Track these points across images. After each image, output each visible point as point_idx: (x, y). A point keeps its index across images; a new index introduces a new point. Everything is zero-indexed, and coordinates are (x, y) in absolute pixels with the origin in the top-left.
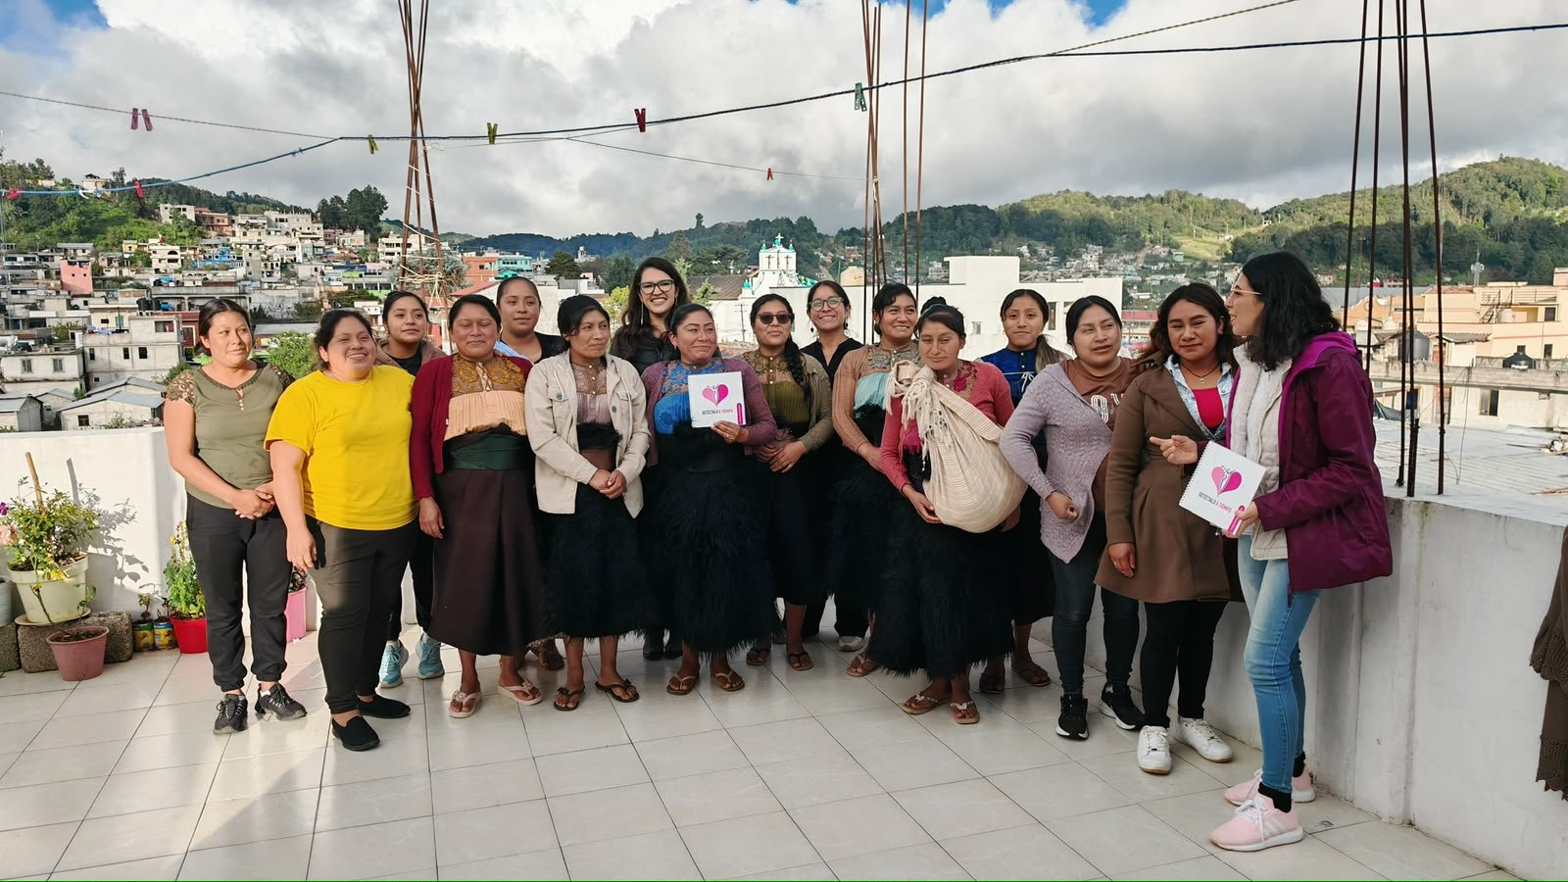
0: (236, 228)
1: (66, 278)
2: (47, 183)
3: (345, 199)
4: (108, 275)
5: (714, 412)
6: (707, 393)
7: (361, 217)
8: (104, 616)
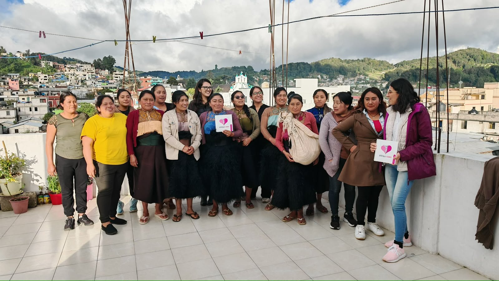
0: (67, 69)
1: (10, 85)
2: (4, 54)
3: (102, 60)
4: (24, 84)
5: (223, 127)
6: (221, 121)
7: (107, 65)
8: (28, 193)
